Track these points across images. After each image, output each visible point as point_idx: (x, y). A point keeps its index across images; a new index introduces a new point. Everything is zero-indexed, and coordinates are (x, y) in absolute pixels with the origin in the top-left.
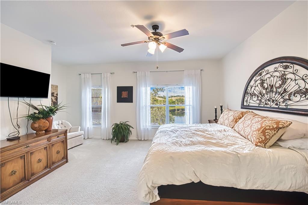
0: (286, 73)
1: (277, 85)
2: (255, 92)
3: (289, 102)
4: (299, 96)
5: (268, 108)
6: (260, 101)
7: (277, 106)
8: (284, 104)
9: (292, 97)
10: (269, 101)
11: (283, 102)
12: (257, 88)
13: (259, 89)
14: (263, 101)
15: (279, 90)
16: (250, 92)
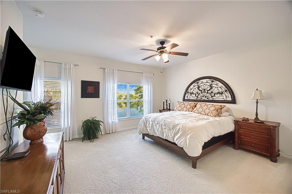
0: (213, 84)
1: (208, 89)
2: (193, 92)
3: (214, 97)
4: (219, 95)
5: (203, 100)
6: (197, 97)
7: (208, 99)
8: (212, 98)
9: (216, 95)
10: (203, 97)
11: (211, 97)
12: (195, 90)
13: (196, 90)
14: (199, 97)
15: (209, 92)
16: (190, 92)
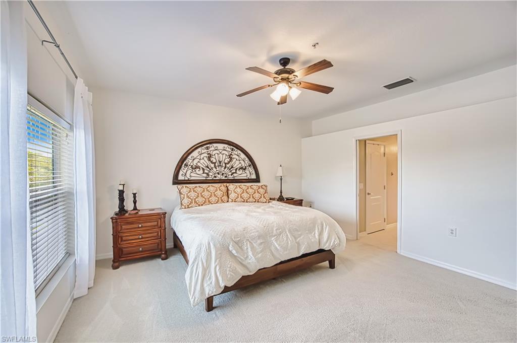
0: (233, 154)
1: (226, 161)
2: (199, 164)
3: (235, 175)
4: (241, 170)
5: (217, 180)
6: (208, 174)
7: (227, 178)
8: (232, 176)
9: (238, 171)
10: (219, 174)
11: (232, 175)
12: (202, 161)
13: (204, 162)
14: (210, 174)
15: (228, 166)
16: (192, 164)
